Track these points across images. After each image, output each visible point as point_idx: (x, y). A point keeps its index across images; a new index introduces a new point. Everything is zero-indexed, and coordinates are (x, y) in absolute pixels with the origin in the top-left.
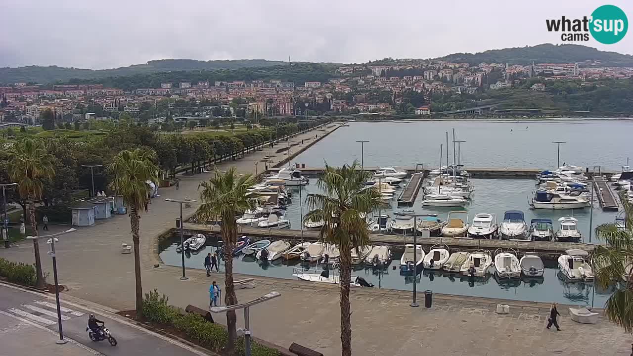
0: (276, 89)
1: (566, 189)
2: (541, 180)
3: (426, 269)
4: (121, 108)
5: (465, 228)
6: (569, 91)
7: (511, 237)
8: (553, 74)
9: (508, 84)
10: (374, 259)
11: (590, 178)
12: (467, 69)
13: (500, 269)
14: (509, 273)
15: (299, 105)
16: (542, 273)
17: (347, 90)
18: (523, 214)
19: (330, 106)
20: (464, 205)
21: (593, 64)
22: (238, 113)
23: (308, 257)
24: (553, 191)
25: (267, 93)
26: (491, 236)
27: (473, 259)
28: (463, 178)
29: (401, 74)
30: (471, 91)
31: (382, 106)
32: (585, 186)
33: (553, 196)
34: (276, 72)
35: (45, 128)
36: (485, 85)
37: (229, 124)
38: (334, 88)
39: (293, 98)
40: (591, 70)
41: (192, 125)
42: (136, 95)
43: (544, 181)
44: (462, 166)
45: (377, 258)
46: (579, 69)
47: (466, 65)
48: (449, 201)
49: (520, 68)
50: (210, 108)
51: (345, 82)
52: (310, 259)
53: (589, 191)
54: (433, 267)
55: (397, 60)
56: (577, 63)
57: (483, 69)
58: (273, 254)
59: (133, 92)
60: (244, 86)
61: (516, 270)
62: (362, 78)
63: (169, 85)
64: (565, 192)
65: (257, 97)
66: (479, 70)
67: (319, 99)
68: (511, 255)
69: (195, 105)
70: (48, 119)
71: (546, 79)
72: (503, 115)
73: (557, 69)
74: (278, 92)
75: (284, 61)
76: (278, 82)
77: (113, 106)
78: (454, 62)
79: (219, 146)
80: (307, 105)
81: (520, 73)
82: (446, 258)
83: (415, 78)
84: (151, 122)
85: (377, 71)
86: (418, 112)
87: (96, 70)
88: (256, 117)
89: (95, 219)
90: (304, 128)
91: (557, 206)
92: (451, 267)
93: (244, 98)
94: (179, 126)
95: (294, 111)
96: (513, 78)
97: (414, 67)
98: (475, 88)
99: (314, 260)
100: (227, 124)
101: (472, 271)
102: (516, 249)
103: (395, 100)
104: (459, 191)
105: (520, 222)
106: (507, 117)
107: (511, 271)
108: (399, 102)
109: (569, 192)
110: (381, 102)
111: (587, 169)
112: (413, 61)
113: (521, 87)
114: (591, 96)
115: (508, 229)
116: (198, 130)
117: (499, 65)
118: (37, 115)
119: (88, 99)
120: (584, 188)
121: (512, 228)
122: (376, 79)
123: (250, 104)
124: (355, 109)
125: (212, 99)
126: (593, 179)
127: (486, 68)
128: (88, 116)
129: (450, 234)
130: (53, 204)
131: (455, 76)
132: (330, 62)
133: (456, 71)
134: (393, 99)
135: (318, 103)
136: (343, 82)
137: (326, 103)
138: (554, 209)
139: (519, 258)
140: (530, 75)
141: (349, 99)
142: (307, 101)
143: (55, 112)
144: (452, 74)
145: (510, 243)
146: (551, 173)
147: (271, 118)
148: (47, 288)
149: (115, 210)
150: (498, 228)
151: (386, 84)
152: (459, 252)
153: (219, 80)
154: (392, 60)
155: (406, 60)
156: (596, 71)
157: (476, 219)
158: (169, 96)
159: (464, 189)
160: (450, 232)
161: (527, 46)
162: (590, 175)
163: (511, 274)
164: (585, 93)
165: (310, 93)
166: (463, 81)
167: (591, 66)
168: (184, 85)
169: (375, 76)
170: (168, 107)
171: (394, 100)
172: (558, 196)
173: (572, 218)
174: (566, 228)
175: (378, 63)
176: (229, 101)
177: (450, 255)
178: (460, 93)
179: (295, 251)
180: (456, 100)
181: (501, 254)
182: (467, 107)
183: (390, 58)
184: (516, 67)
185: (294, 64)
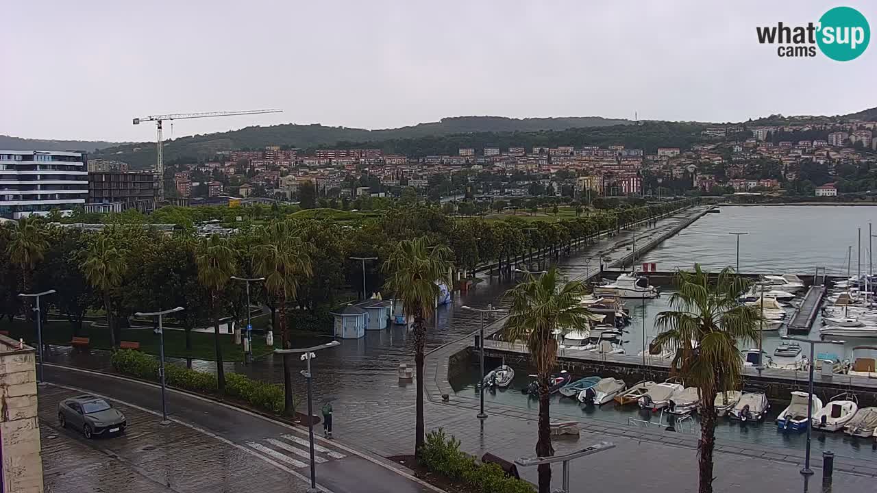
0: (617, 158)
3: (814, 429)
4: (404, 181)
10: (743, 411)
15: (648, 180)
17: (717, 161)
19: (693, 182)
22: (563, 190)
23: (649, 402)
25: (605, 163)
29: (796, 137)
31: (767, 184)
34: (618, 134)
35: (302, 206)
37: (551, 206)
38: (699, 157)
39: (641, 171)
41: (500, 206)
42: (425, 165)
45: (748, 410)
50: (526, 183)
51: (714, 149)
52: (651, 406)
54: (825, 426)
55: (789, 117)
58: (601, 395)
59: (421, 160)
60: (572, 153)
62: (738, 143)
63: (470, 152)
65: (591, 169)
67: (677, 173)
69: (505, 179)
70: (307, 194)
74: (619, 162)
75: (629, 120)
76: (620, 148)
77: (393, 179)
78: (873, 120)
79: (537, 236)
80: (660, 181)
83: (815, 143)
84: (444, 201)
85: (761, 133)
86: (821, 192)
87: (372, 131)
88: (588, 197)
89: (365, 330)
90: (656, 213)
93: (572, 170)
94: (481, 208)
95: (642, 190)
97: (813, 127)
99: (657, 407)
100: (547, 206)
103: (787, 175)
108: (792, 177)
110: (765, 177)
112: (812, 119)
116: (507, 213)
118: (294, 189)
119: (360, 168)
122: (759, 146)
123: (581, 178)
124: (728, 187)
125: (528, 171)
128: (360, 191)
130: (310, 307)
131: (875, 141)
132: (693, 121)
134: (783, 172)
135: (675, 178)
136: (711, 149)
137: (688, 179)
141: (719, 172)
142: (660, 175)
143: (317, 184)
144: (871, 137)
147: (610, 197)
148: (298, 419)
149: (393, 318)
151: (773, 152)
153: (537, 146)
154: (782, 117)
155: (802, 117)
158: (470, 165)
165: (665, 163)
168: (490, 152)
169: (758, 141)
170: (468, 180)
171: (785, 175)
175: (761, 122)
176: (552, 174)
179: (633, 393)
180: (875, 176)
183: (779, 115)
185: (643, 123)
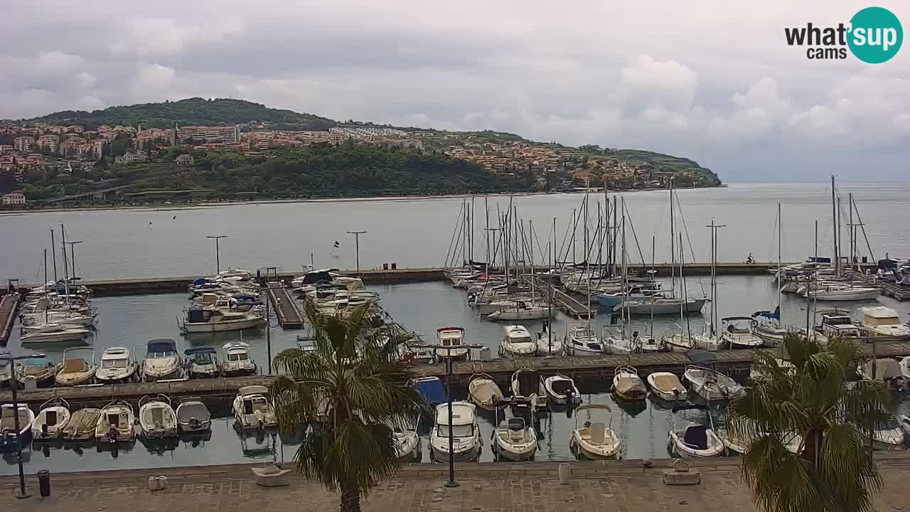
1: (230, 302)
2: (196, 293)
3: (35, 440)
5: (90, 372)
6: (228, 164)
7: (160, 377)
8: (204, 141)
9: (141, 155)
11: (263, 285)
12: (81, 135)
13: (147, 426)
14: (160, 430)
16: (207, 425)
18: (175, 344)
20: (86, 337)
21: (260, 127)
24: (212, 308)
26: (130, 380)
27: (107, 416)
28: (81, 296)
30: (88, 167)
32: (257, 297)
33: (212, 313)
36: (107, 158)
40: (258, 135)
43: (200, 294)
44: (79, 279)
46: (242, 134)
47: (79, 129)
48: (63, 333)
49: (157, 133)
53: (262, 304)
54: (47, 435)
56: (238, 126)
57: (105, 135)
61: (170, 426)
64: (228, 307)
66: (97, 136)
68: (162, 405)
71: (196, 148)
72: (135, 201)
73: (210, 133)
78: (59, 124)
81: (159, 140)
82: (66, 419)
86: (7, 200)
91: (218, 328)
92: (75, 434)
96: (148, 146)
98: (94, 163)
101: (114, 434)
102: (167, 394)
104: (76, 317)
105: (170, 355)
106: (141, 204)
107: (162, 428)
109: (234, 306)
111: (258, 272)
113: (159, 160)
114: (258, 170)
115: (154, 367)
117: (128, 129)
120: (256, 299)
121: (161, 364)
126: (267, 286)
127: (108, 133)
129: (70, 382)
131: (63, 146)
133: (63, 138)
138: (214, 331)
139: (174, 407)
140: (172, 141)
144: (58, 142)
145: (159, 387)
146: (208, 281)
150: (139, 367)
152: (85, 409)
156: (264, 135)
157: (106, 357)
159: (84, 313)
160: (69, 380)
161: (167, 101)
162: (262, 280)
163: (164, 432)
164: (249, 166)
166: (75, 152)
167: (258, 130)
172: (218, 313)
173: (242, 344)
174: (234, 358)
177: (71, 414)
178: (71, 170)
180: (64, 182)
181: (147, 404)
182: (81, 191)
184: (152, 132)
